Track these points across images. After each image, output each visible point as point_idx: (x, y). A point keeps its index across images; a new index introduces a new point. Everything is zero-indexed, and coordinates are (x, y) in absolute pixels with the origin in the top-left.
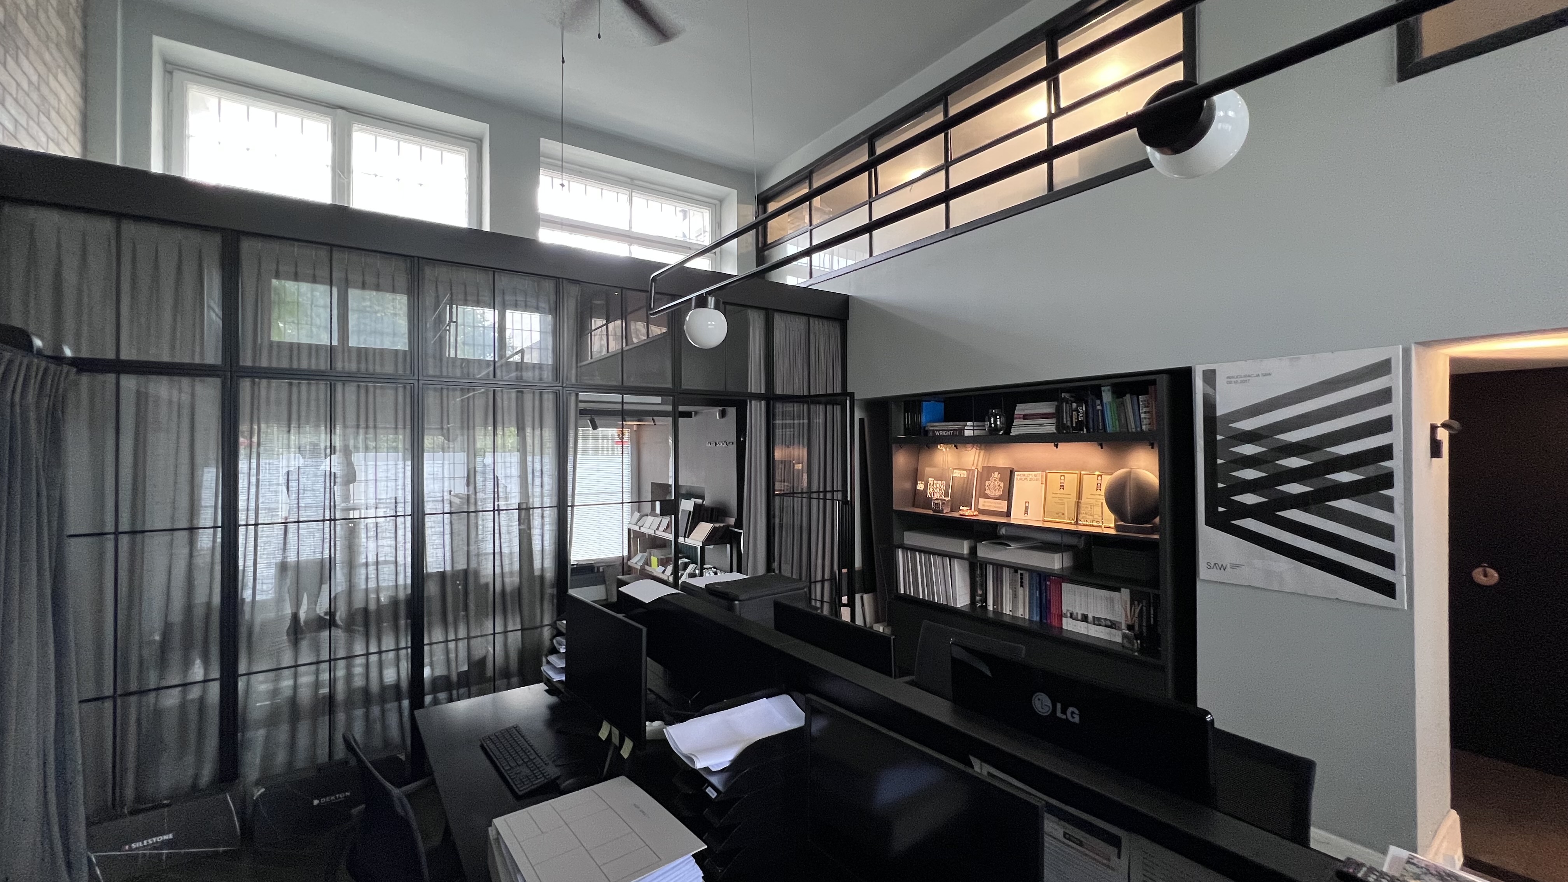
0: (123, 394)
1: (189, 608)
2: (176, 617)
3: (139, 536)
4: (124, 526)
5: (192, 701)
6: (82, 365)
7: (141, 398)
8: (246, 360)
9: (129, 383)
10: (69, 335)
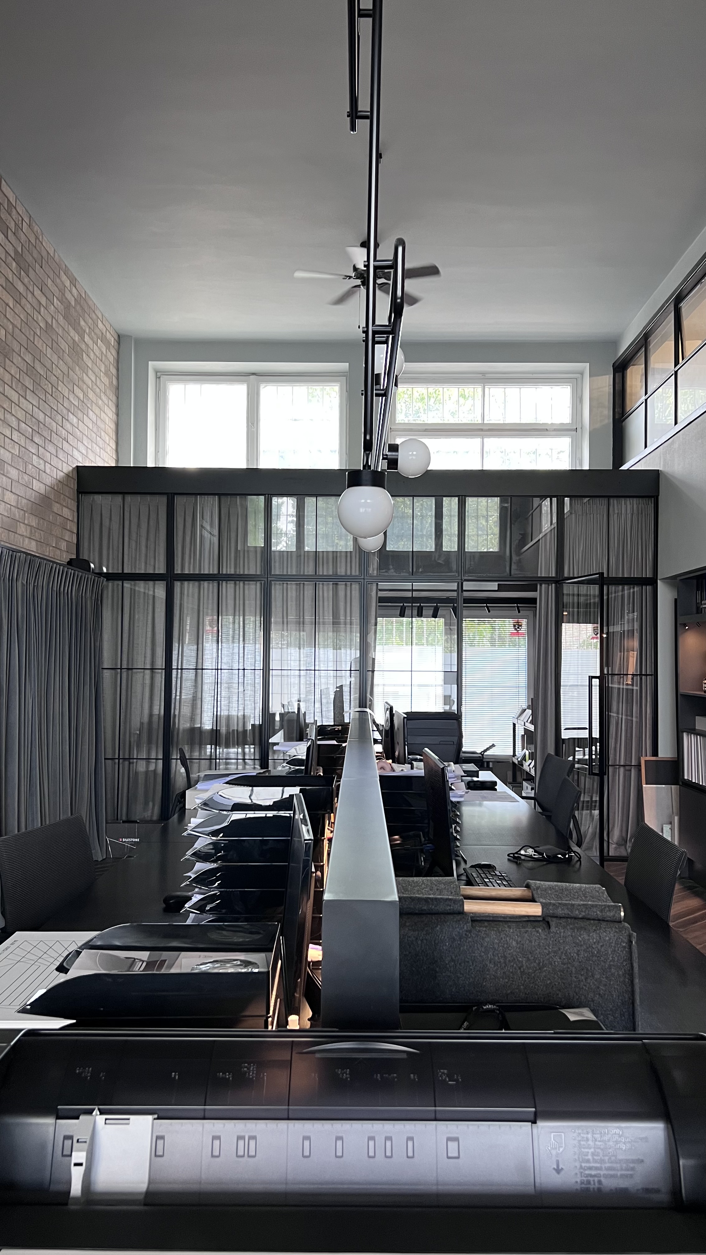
0: (125, 590)
1: (151, 715)
2: (146, 719)
3: (130, 672)
4: (124, 666)
5: (152, 771)
6: (109, 577)
7: (133, 592)
8: (178, 570)
9: (127, 585)
10: (105, 562)
